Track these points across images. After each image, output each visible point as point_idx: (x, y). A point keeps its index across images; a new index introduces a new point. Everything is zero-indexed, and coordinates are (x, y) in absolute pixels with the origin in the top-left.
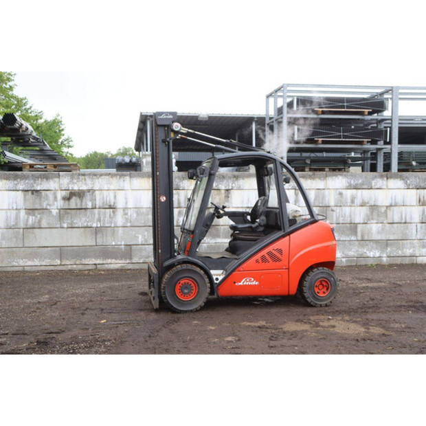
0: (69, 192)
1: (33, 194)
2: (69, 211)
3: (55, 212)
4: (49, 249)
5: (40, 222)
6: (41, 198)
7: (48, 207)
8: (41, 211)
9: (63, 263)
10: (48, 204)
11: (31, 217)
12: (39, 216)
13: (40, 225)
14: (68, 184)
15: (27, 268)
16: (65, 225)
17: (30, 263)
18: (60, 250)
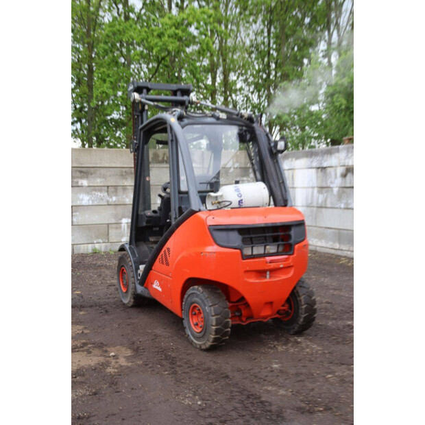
0: (345, 168)
1: (321, 171)
2: (345, 189)
3: (335, 190)
4: (332, 230)
5: (326, 201)
6: (326, 176)
7: (331, 186)
8: (326, 189)
9: (341, 248)
10: (331, 183)
11: (320, 195)
12: (325, 195)
13: (326, 204)
14: (345, 159)
15: (318, 249)
16: (342, 206)
17: (319, 244)
18: (339, 233)
